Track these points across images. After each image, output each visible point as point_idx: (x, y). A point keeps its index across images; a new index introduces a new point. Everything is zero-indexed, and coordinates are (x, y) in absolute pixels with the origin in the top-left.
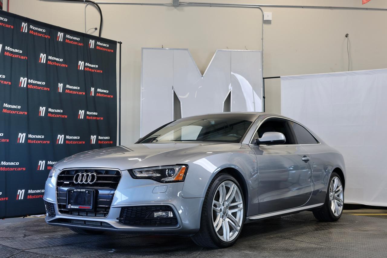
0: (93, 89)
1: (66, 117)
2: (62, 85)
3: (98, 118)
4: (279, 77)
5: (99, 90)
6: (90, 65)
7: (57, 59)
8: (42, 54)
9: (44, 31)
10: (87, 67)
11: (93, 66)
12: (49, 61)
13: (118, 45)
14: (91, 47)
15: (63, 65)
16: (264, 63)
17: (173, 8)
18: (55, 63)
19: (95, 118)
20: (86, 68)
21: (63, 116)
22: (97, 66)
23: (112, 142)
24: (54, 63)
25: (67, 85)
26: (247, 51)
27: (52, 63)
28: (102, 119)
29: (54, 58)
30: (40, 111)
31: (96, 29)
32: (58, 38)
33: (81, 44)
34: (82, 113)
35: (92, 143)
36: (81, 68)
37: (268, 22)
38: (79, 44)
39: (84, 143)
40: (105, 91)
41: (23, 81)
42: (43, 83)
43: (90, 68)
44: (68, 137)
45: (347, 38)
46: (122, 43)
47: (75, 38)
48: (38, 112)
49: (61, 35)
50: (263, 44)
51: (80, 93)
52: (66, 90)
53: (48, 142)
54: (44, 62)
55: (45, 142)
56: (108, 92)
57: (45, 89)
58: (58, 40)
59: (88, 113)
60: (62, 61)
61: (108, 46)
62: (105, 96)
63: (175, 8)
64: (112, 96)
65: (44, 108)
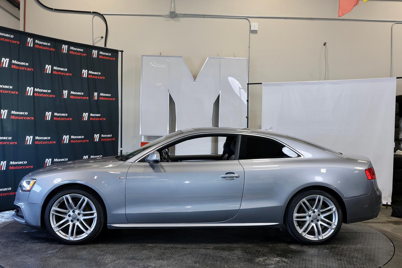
0: (96, 94)
1: (71, 119)
2: (67, 91)
3: (101, 119)
4: (261, 84)
5: (101, 94)
6: (93, 73)
7: (62, 69)
8: (47, 66)
9: (49, 44)
10: (91, 74)
11: (96, 73)
12: (54, 71)
13: (120, 53)
14: (94, 57)
15: (68, 74)
16: (250, 69)
17: (170, 19)
18: (60, 72)
19: (98, 119)
20: (89, 76)
21: (68, 119)
22: (100, 73)
23: (114, 139)
24: (58, 73)
25: (71, 92)
26: (235, 58)
27: (57, 73)
28: (105, 119)
29: (59, 68)
30: (46, 115)
31: (102, 38)
32: (62, 50)
33: (85, 54)
34: (85, 115)
35: (96, 141)
36: (85, 75)
37: (255, 32)
38: (83, 55)
39: (88, 141)
40: (107, 95)
41: (30, 90)
42: (49, 91)
43: (93, 75)
44: (72, 137)
45: (325, 46)
46: (123, 51)
47: (79, 50)
48: (45, 116)
49: (65, 47)
50: (250, 51)
51: (84, 98)
52: (71, 96)
53: (55, 142)
54: (50, 72)
55: (51, 142)
56: (110, 95)
57: (51, 96)
58: (62, 52)
59: (91, 115)
60: (66, 70)
61: (110, 54)
62: (108, 99)
63: (172, 19)
64: (114, 99)
65: (50, 113)
